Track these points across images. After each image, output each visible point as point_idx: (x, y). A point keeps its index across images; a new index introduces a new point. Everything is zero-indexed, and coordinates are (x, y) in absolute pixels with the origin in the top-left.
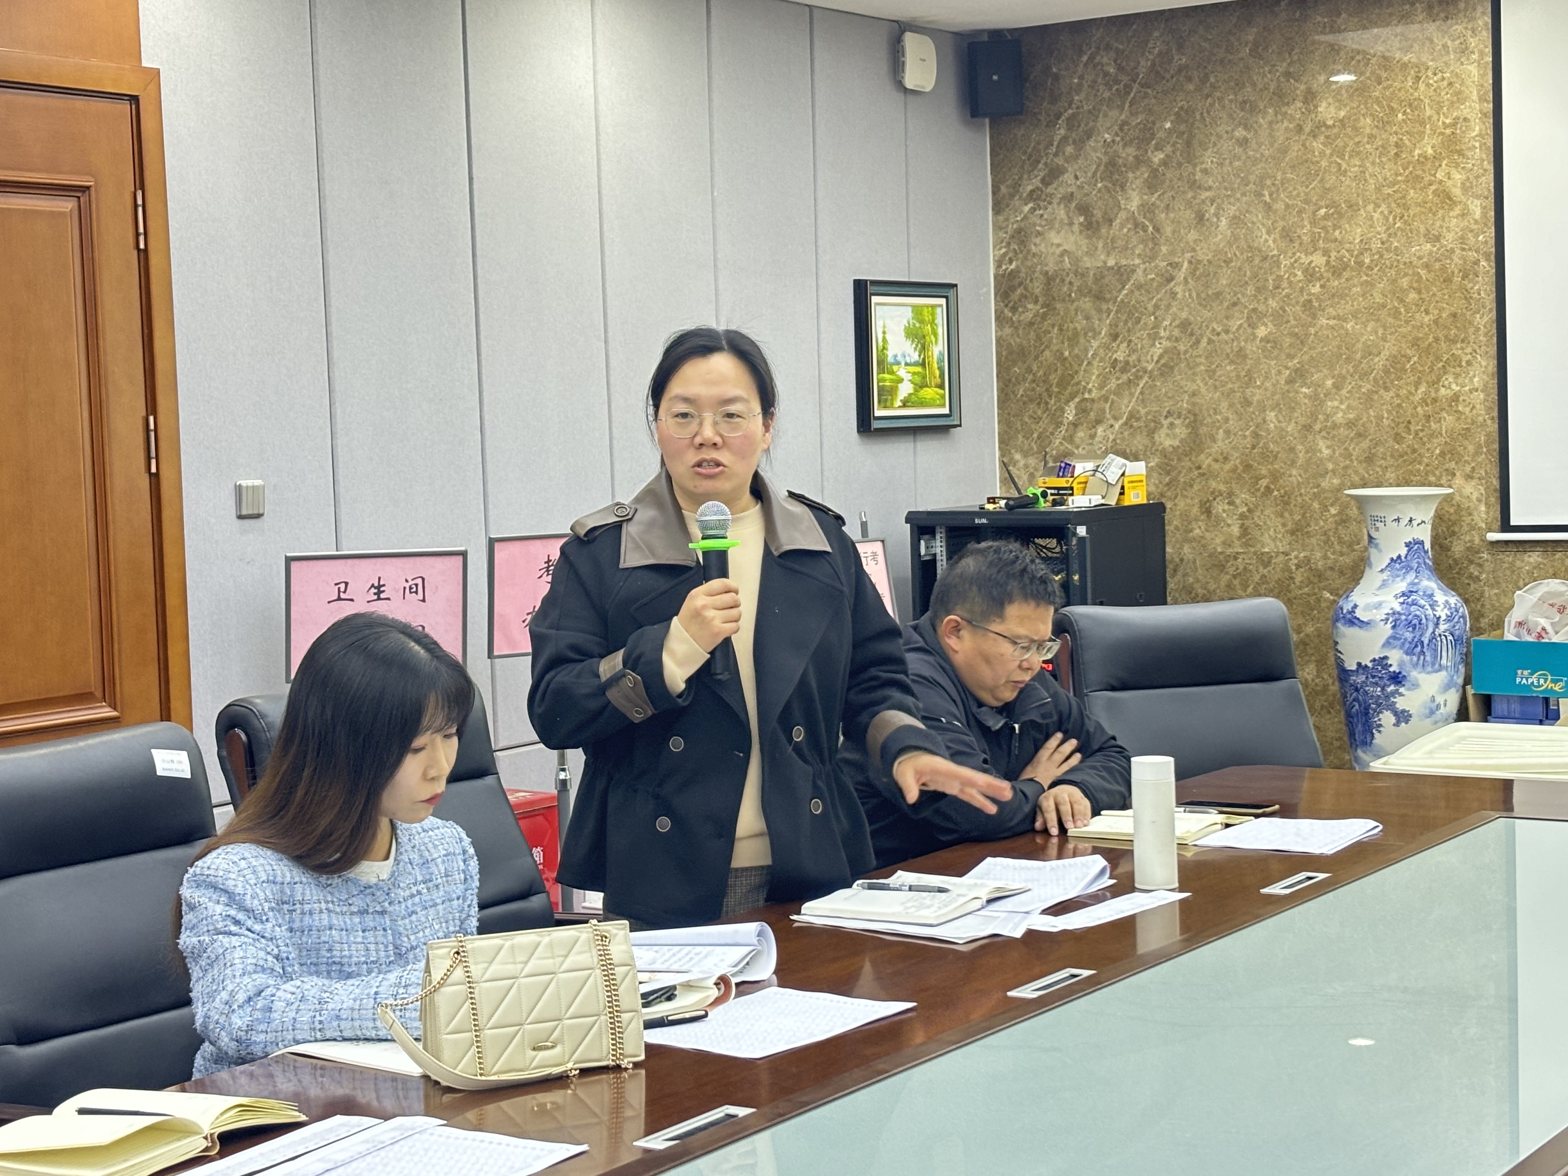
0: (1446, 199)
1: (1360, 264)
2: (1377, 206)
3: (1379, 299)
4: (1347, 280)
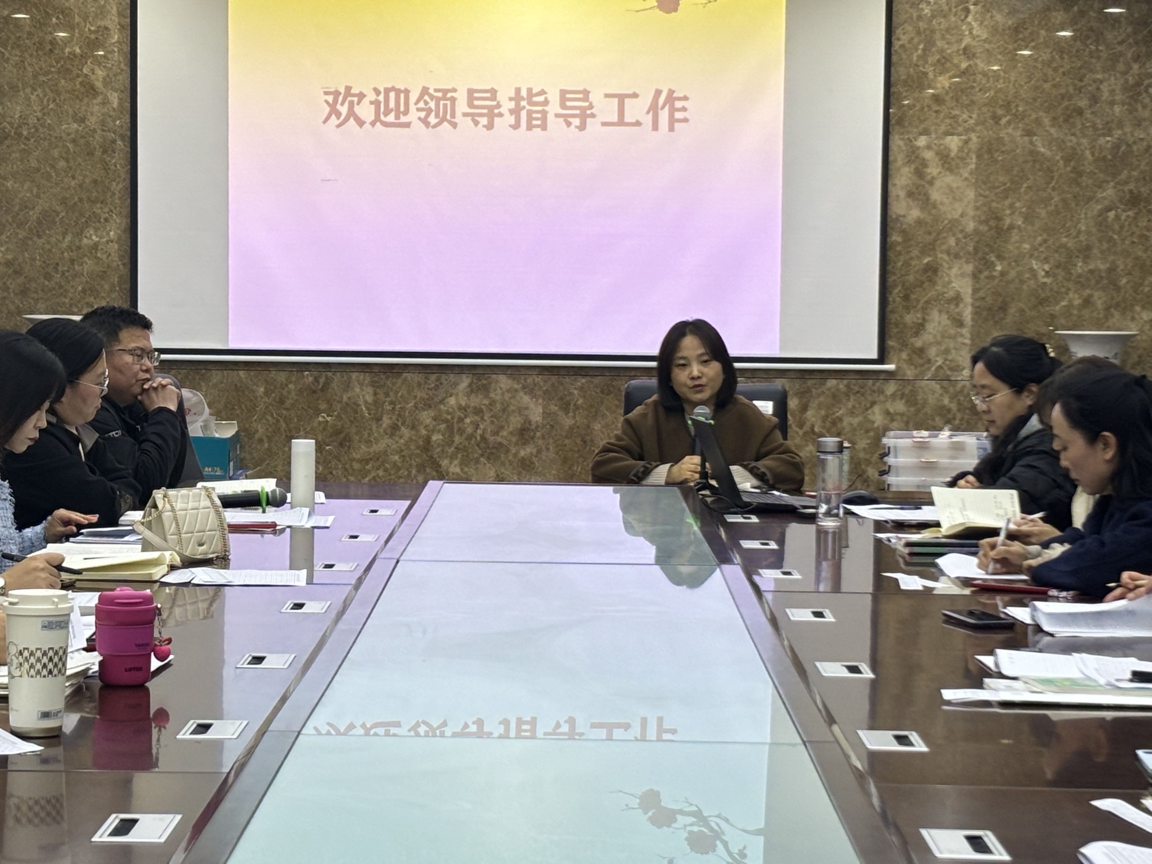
0: (91, 90)
1: (19, 135)
2: (34, 89)
3: (34, 164)
4: (8, 146)
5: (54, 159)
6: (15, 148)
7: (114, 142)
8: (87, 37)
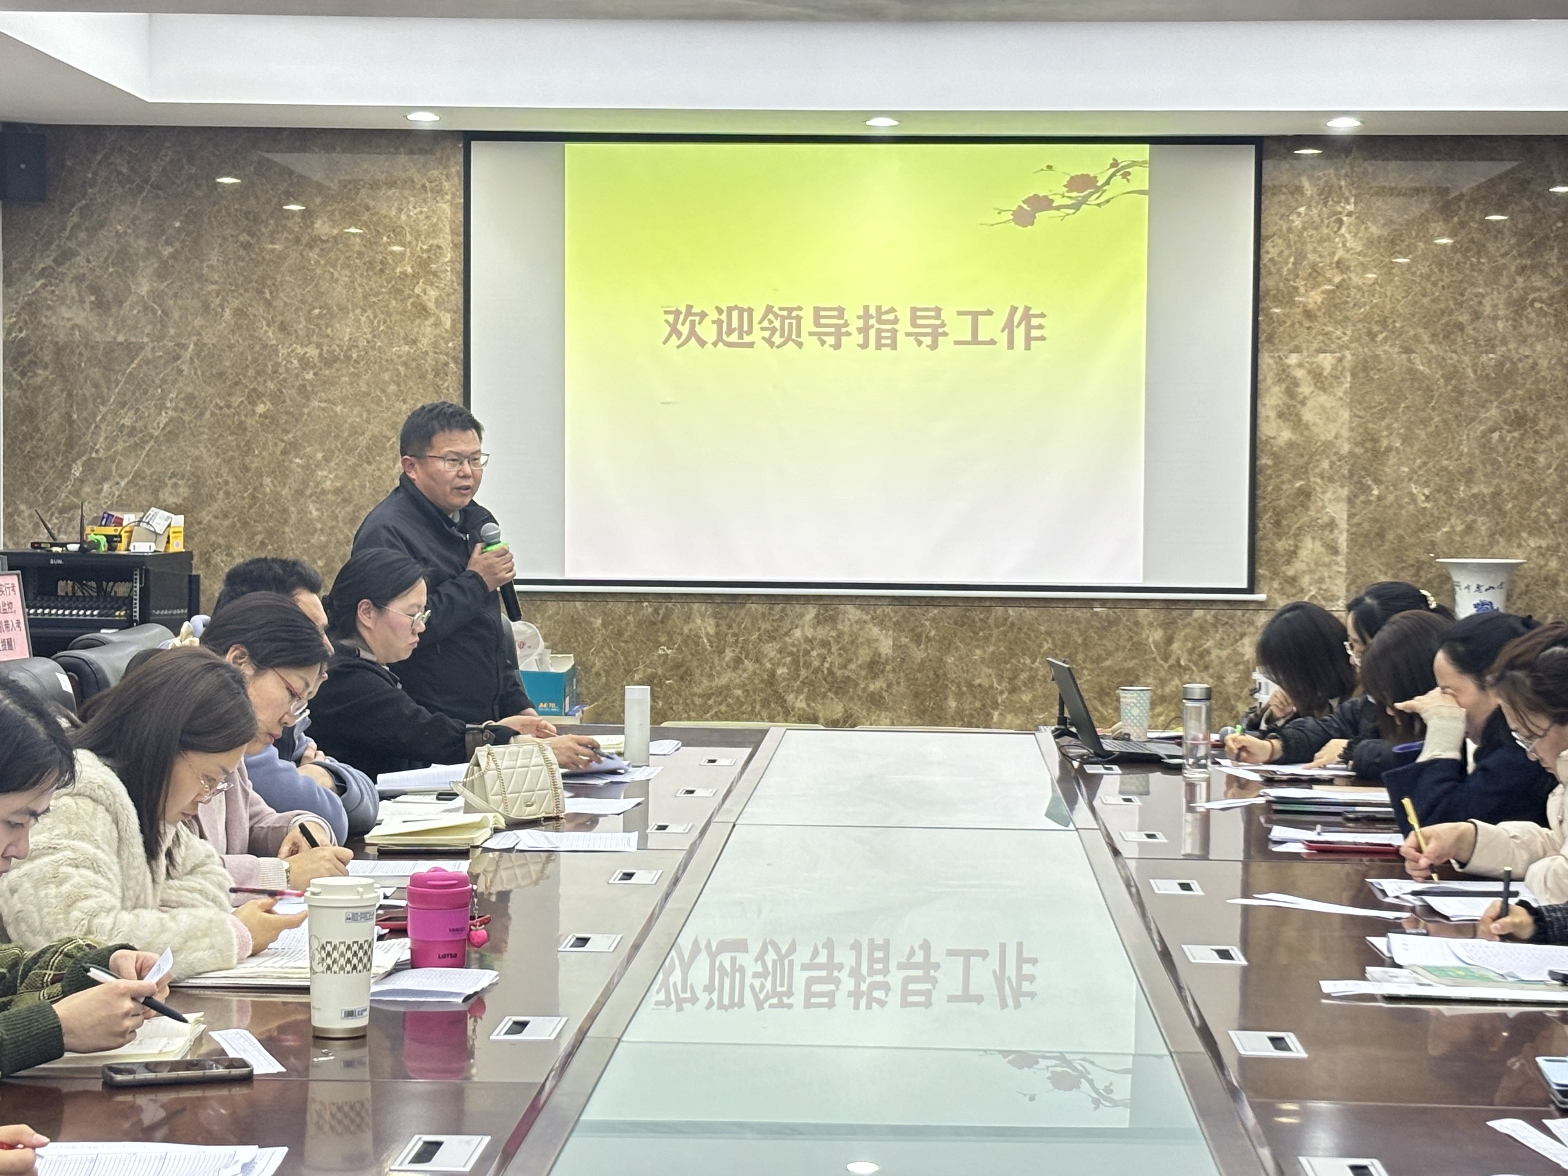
0: (422, 311)
1: (348, 358)
2: (364, 311)
3: (364, 388)
4: (337, 370)
5: (384, 382)
6: (344, 371)
7: (446, 364)
8: (419, 257)
